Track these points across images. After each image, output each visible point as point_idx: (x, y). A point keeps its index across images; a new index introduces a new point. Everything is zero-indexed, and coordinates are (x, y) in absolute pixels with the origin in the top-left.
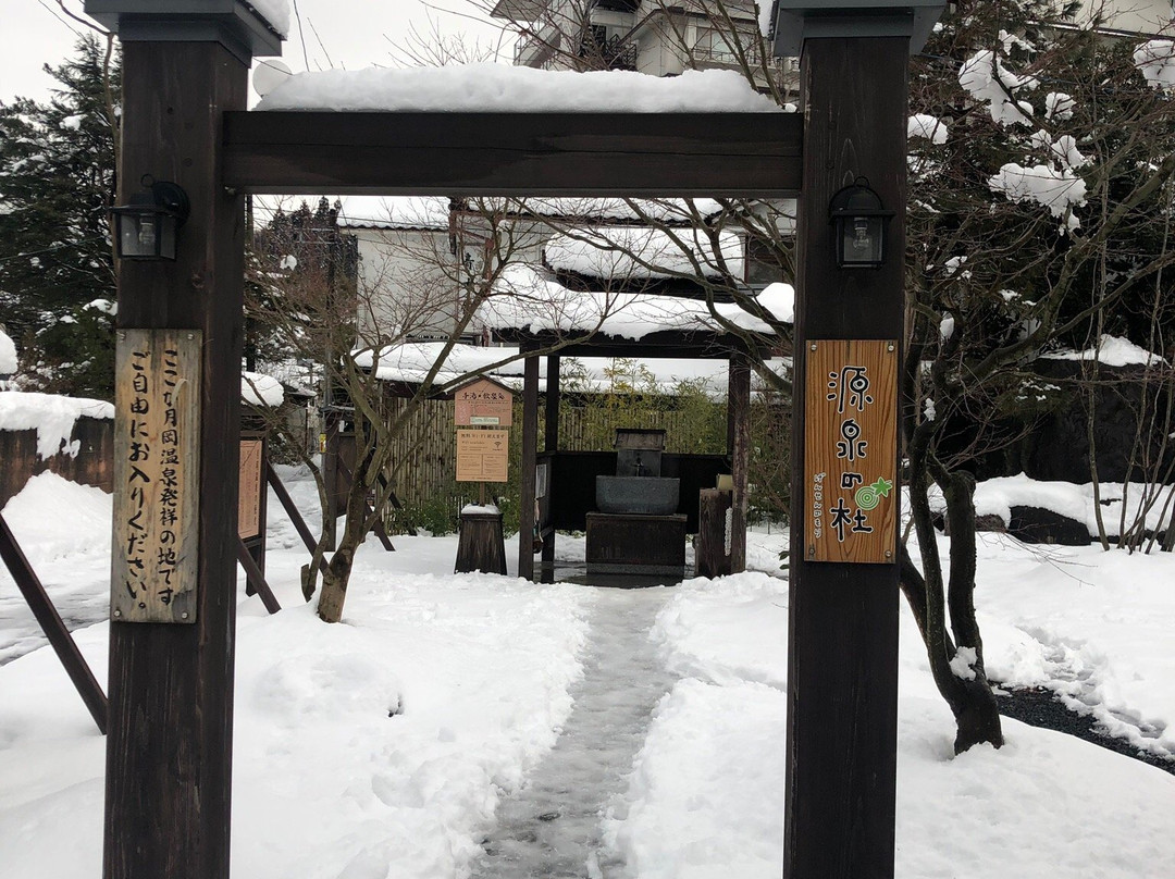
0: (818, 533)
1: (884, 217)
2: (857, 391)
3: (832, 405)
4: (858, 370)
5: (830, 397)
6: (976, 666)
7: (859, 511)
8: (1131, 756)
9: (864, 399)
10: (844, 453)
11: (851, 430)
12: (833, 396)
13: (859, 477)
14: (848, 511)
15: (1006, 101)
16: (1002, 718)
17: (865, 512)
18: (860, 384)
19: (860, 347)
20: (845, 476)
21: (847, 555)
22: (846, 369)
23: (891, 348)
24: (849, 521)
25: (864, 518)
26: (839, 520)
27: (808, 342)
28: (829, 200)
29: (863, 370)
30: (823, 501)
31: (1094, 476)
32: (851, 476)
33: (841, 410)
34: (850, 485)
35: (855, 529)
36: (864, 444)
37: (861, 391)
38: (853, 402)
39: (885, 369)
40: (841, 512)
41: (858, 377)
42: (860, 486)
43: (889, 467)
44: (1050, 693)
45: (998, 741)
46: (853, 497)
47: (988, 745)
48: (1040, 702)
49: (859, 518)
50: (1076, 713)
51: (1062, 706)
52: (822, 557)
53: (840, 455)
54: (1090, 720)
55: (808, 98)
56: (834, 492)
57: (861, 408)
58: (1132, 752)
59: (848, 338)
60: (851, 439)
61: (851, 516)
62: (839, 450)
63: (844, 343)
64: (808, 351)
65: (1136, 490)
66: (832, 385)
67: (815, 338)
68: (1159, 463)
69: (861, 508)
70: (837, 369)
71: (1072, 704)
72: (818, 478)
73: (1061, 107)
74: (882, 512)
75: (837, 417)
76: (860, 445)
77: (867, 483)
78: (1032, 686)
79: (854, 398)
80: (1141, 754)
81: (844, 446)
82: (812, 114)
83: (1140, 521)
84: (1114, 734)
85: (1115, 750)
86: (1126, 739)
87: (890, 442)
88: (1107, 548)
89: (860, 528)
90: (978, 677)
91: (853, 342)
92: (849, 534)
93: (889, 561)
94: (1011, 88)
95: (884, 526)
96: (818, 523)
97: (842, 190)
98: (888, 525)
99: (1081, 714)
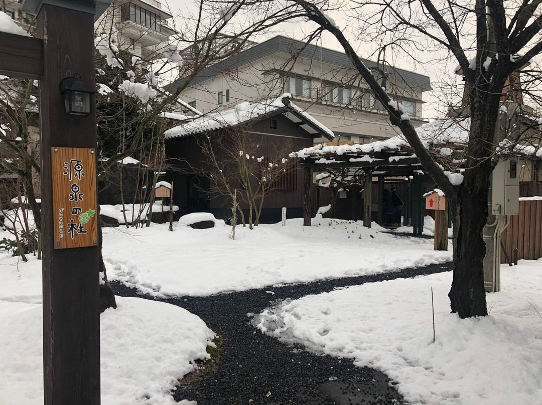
0: (61, 236)
1: (90, 93)
2: (77, 171)
3: (66, 177)
4: (78, 161)
5: (65, 173)
6: (105, 278)
7: (81, 224)
8: (151, 300)
9: (81, 174)
10: (73, 199)
11: (75, 188)
12: (67, 173)
13: (80, 209)
14: (75, 225)
15: (113, 57)
16: (116, 297)
17: (83, 224)
18: (79, 168)
19: (78, 151)
20: (73, 209)
21: (76, 244)
22: (72, 161)
23: (93, 152)
24: (76, 229)
25: (83, 227)
26: (71, 229)
27: (53, 148)
28: (59, 83)
29: (80, 161)
30: (64, 221)
31: (123, 202)
32: (76, 209)
33: (70, 179)
34: (76, 213)
35: (79, 232)
36: (82, 194)
37: (79, 171)
38: (76, 176)
39: (90, 161)
40: (72, 226)
41: (78, 164)
42: (81, 213)
43: (93, 204)
44: (119, 282)
45: (115, 306)
46: (77, 218)
47: (111, 308)
48: (116, 286)
49: (81, 227)
50: (129, 288)
51: (124, 286)
52: (64, 247)
53: (71, 200)
54: (135, 289)
55: (46, 32)
56: (68, 217)
57: (80, 178)
58: (152, 298)
59: (73, 147)
60: (76, 192)
61: (77, 227)
62: (70, 197)
63: (70, 149)
64: (53, 152)
65: (137, 207)
66: (66, 168)
67: (56, 146)
68: (145, 197)
69: (81, 223)
70: (68, 160)
71: (128, 285)
72: (60, 211)
73: (138, 62)
74: (91, 223)
75: (69, 183)
76: (80, 195)
77: (84, 212)
78: (112, 280)
79: (76, 174)
80: (155, 298)
81: (72, 195)
82: (48, 40)
83: (139, 216)
84: (144, 293)
85: (146, 298)
86: (149, 294)
87: (93, 194)
88: (128, 227)
89: (81, 232)
90: (106, 283)
91: (75, 149)
92: (76, 235)
93: (95, 245)
94: (116, 52)
95: (92, 230)
96: (61, 231)
97: (66, 79)
98: (94, 229)
99: (132, 288)
